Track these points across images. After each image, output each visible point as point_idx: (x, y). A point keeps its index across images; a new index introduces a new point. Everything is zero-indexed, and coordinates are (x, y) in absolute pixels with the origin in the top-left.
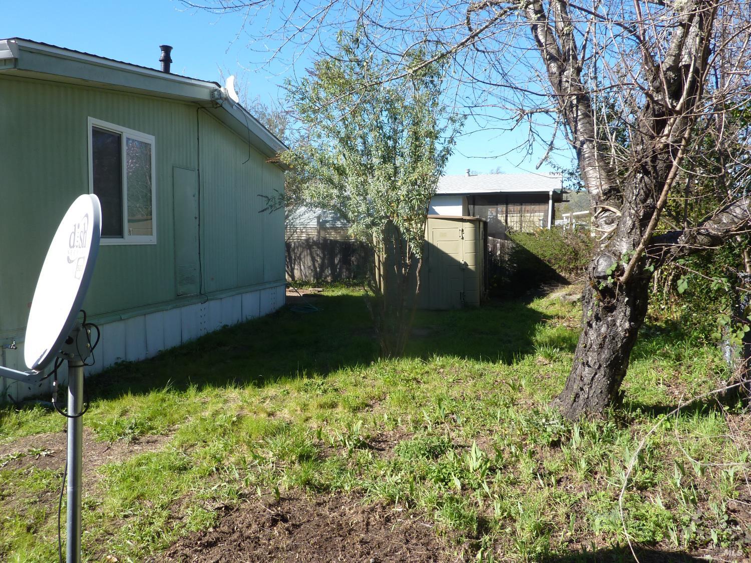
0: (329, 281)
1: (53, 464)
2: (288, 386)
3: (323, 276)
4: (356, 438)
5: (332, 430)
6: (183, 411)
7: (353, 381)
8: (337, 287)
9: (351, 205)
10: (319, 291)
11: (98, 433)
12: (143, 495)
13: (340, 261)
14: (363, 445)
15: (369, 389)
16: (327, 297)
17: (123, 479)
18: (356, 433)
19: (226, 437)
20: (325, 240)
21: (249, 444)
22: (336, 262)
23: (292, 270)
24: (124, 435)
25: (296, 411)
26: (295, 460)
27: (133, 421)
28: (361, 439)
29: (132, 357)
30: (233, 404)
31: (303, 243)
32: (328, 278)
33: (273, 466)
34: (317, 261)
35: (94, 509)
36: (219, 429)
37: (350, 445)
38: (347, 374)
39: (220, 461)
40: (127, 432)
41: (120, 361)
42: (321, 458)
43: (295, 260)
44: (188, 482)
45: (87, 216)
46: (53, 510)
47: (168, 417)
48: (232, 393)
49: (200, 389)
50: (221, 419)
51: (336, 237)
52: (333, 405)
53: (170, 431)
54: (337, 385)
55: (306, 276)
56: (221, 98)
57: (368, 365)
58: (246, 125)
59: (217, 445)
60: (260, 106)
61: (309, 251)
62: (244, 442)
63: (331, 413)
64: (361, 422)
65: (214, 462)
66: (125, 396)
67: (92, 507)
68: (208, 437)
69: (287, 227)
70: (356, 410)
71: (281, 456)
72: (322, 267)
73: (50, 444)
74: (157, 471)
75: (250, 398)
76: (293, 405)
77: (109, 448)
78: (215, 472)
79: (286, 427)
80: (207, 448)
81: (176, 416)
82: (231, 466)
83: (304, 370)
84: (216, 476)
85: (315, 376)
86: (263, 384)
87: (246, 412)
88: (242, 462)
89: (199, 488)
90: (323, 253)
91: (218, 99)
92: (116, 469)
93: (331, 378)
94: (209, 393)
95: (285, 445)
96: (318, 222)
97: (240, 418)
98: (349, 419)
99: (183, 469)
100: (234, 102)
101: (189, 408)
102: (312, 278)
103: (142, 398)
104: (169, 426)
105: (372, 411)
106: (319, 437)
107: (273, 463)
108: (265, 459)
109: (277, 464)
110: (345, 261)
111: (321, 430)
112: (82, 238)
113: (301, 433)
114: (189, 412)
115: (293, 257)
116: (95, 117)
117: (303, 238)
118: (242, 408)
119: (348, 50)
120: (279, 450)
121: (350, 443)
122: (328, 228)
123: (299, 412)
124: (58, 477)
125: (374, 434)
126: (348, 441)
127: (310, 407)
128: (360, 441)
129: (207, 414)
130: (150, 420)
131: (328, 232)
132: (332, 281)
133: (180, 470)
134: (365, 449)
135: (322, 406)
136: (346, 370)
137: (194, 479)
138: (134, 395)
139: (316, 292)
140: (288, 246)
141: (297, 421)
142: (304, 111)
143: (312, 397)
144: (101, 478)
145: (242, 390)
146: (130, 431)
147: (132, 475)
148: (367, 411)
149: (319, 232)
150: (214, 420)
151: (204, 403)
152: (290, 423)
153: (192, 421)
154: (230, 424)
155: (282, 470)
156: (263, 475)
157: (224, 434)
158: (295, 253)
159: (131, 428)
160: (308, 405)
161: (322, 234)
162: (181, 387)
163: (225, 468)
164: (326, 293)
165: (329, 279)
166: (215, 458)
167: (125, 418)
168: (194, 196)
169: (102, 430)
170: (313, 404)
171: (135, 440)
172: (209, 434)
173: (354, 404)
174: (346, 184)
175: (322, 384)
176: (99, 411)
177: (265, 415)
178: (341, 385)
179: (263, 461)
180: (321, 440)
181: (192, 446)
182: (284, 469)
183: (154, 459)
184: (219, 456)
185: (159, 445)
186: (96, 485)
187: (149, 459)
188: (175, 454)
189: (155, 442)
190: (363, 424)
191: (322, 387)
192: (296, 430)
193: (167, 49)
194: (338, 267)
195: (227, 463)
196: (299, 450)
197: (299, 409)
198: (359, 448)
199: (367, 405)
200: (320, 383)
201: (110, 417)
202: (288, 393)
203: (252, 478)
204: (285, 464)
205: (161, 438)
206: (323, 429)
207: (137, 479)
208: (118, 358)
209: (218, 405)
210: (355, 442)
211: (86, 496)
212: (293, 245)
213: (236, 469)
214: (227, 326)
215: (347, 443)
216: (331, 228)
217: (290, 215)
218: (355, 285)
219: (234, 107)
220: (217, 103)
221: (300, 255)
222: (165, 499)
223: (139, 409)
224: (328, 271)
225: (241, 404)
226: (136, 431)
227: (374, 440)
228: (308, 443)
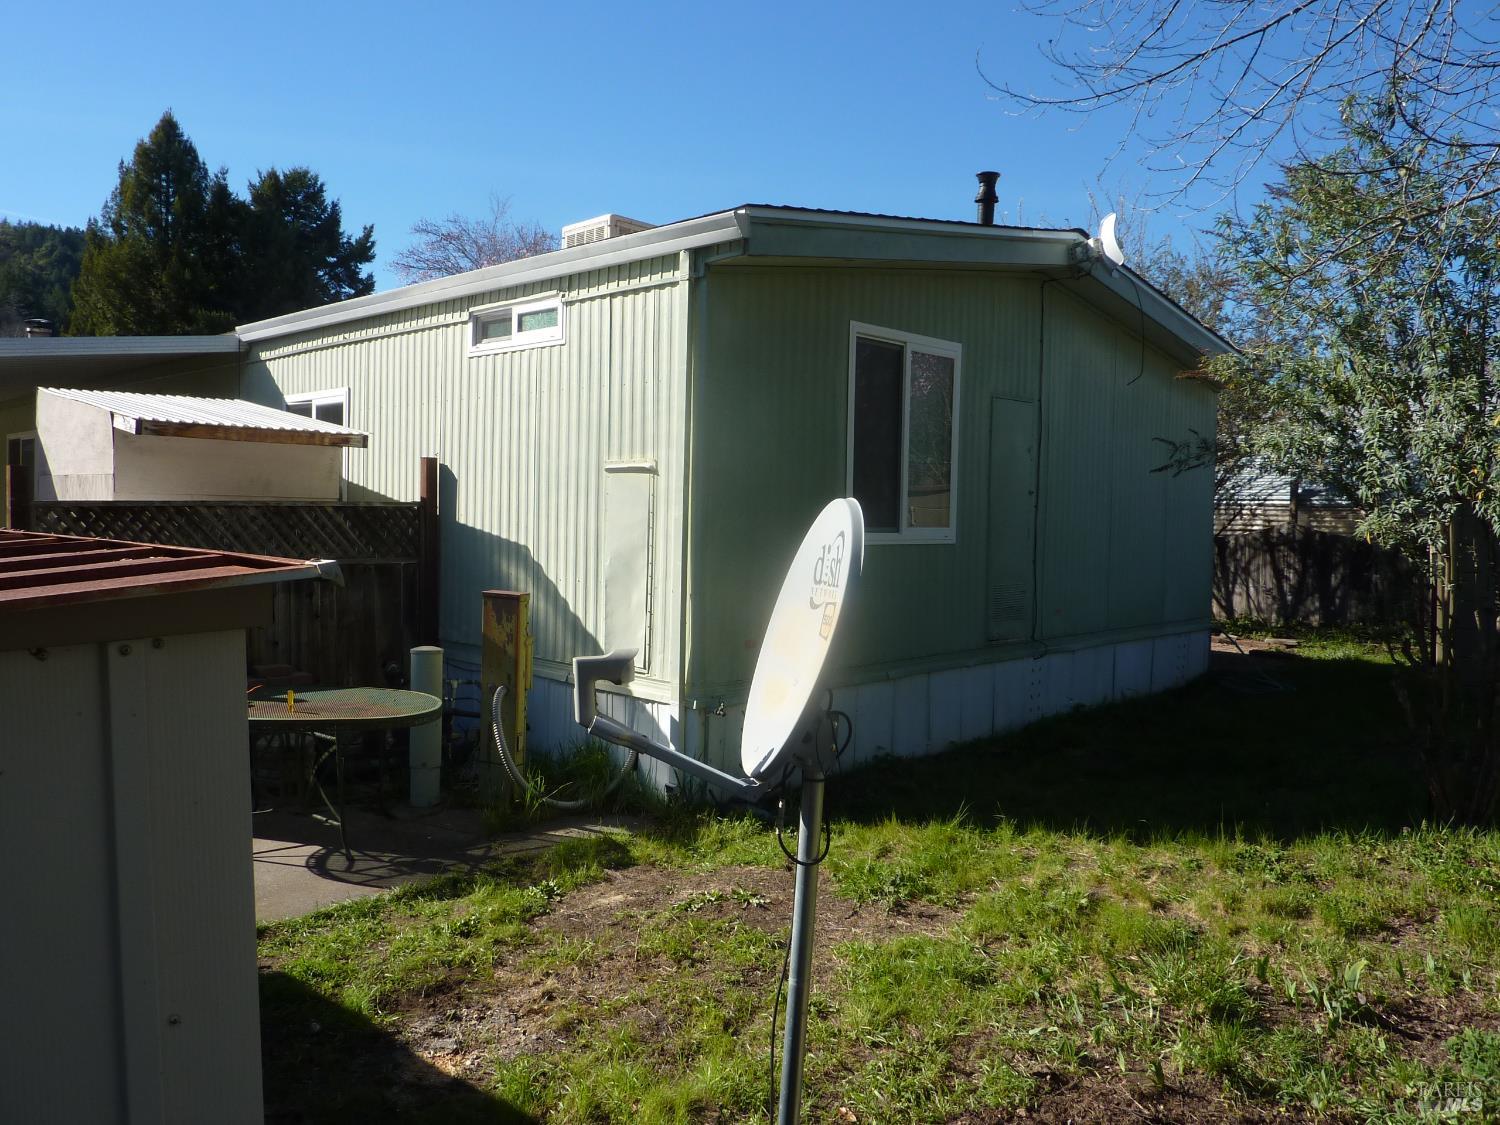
0: (1315, 624)
1: (767, 922)
2: (1200, 853)
3: (1301, 614)
4: (1348, 996)
5: (1292, 966)
6: (987, 868)
7: (1353, 863)
8: (1334, 638)
9: (1365, 470)
10: (1289, 646)
11: (839, 881)
12: (905, 1012)
13: (1343, 580)
14: (1366, 1017)
15: (1390, 891)
16: (1308, 660)
17: (876, 976)
18: (1350, 985)
19: (1064, 935)
20: (1308, 532)
21: (1108, 958)
22: (1334, 581)
23: (1229, 595)
24: (882, 895)
25: (1215, 908)
26: (1203, 1014)
27: (898, 871)
28: (1362, 1001)
29: (903, 750)
30: (1083, 871)
31: (1255, 539)
32: (1312, 618)
33: (1154, 1016)
34: (1288, 579)
35: (825, 1018)
36: (1052, 917)
37: (1332, 1009)
38: (1339, 845)
39: (1048, 981)
40: (886, 889)
41: (881, 753)
42: (1262, 1023)
43: (1236, 574)
44: (987, 1008)
45: (842, 534)
46: (763, 1003)
47: (959, 875)
48: (1084, 848)
49: (1021, 830)
50: (1056, 898)
51: (1336, 527)
52: (1301, 913)
53: (961, 902)
54: (1313, 868)
55: (1259, 610)
56: (1089, 259)
57: (1393, 833)
58: (1137, 305)
59: (1044, 948)
60: (1169, 258)
61: (1268, 557)
62: (1100, 952)
63: (1294, 930)
64: (1364, 962)
65: (1036, 980)
66: (887, 822)
67: (823, 1014)
68: (1029, 927)
69: (1219, 505)
70: (1355, 932)
71: (1174, 999)
72: (1299, 591)
73: (764, 886)
74: (933, 975)
75: (1118, 863)
76: (1207, 894)
77: (856, 913)
78: (1039, 1001)
79: (1187, 938)
80: (1026, 949)
81: (973, 875)
82: (1070, 996)
83: (1238, 824)
84: (1039, 1009)
85: (1264, 840)
86: (1148, 838)
87: (1107, 891)
88: (1092, 993)
89: (1005, 1025)
90: (1303, 561)
91: (1082, 261)
92: (865, 955)
93: (1298, 850)
94: (1037, 841)
95: (1183, 978)
96: (1294, 493)
97: (1095, 901)
98: (1337, 950)
99: (979, 981)
100: (1115, 264)
101: (999, 865)
102: (1274, 616)
103: (914, 831)
104: (959, 892)
105: (1397, 942)
106: (1262, 976)
107: (1155, 1008)
108: (1139, 996)
109: (1165, 1015)
110: (1357, 581)
111: (1266, 961)
112: (834, 570)
113: (1222, 958)
114: (997, 870)
115: (1232, 569)
116: (861, 319)
117: (1255, 528)
118: (1100, 882)
119: (1369, 135)
120: (1170, 985)
121: (1334, 1004)
122: (1317, 508)
123: (1220, 912)
124: (774, 947)
125: (1398, 996)
126: (1330, 1000)
127: (1247, 906)
128: (1359, 1005)
129: (1031, 881)
130: (927, 874)
131: (1316, 517)
132: (1320, 625)
133: (973, 981)
134: (1372, 1024)
135: (1273, 909)
136: (1339, 837)
137: (998, 1004)
138: (903, 823)
139: (1282, 648)
140: (1221, 542)
141: (1216, 932)
142: (1259, 278)
143: (1251, 885)
144: (841, 964)
145: (1102, 845)
146: (892, 889)
147: (890, 972)
148: (1384, 940)
149: (1294, 516)
150: (1044, 896)
151: (1027, 859)
152: (1198, 933)
153: (1002, 890)
154: (1074, 909)
155: (1173, 1029)
156: (1133, 1030)
157: (1062, 928)
158: (1236, 560)
159: (893, 883)
160: (1241, 901)
161: (1302, 518)
162: (985, 821)
163: (1059, 997)
164: (1305, 652)
165: (1315, 620)
166: (1040, 972)
167: (885, 862)
168: (1029, 451)
169: (846, 877)
170: (1253, 901)
171: (899, 908)
172: (1033, 921)
173: (1351, 918)
174: (1356, 423)
175: (1278, 860)
176: (843, 841)
177: (1147, 905)
178: (1324, 870)
179: (1136, 1000)
180: (1266, 982)
181: (1000, 939)
182: (1178, 1028)
183: (929, 951)
184: (1048, 970)
185: (939, 926)
186: (831, 976)
187: (920, 947)
188: (966, 948)
189: (932, 917)
190: (1370, 968)
191: (1277, 867)
192: (1212, 950)
193: (989, 179)
194: (1339, 593)
195: (1062, 989)
196: (1213, 994)
197: (1220, 905)
198: (1355, 1019)
199: (1384, 927)
200: (1274, 856)
201: (859, 855)
202: (1199, 867)
203: (1110, 1030)
204: (1181, 1015)
205: (943, 912)
206: (1272, 960)
207: (899, 980)
208: (879, 748)
209: (1054, 867)
210: (1345, 1005)
211: (815, 992)
212: (1232, 542)
213: (1079, 1005)
214: (1083, 706)
215: (1326, 1003)
216: (1324, 507)
217: (1229, 479)
218: (1377, 638)
219: (1115, 274)
220: (1080, 270)
221: (1249, 563)
222: (944, 1030)
223: (909, 851)
224: (1313, 603)
225: (1098, 872)
226: (902, 890)
227: (1394, 1009)
228: (1235, 983)
